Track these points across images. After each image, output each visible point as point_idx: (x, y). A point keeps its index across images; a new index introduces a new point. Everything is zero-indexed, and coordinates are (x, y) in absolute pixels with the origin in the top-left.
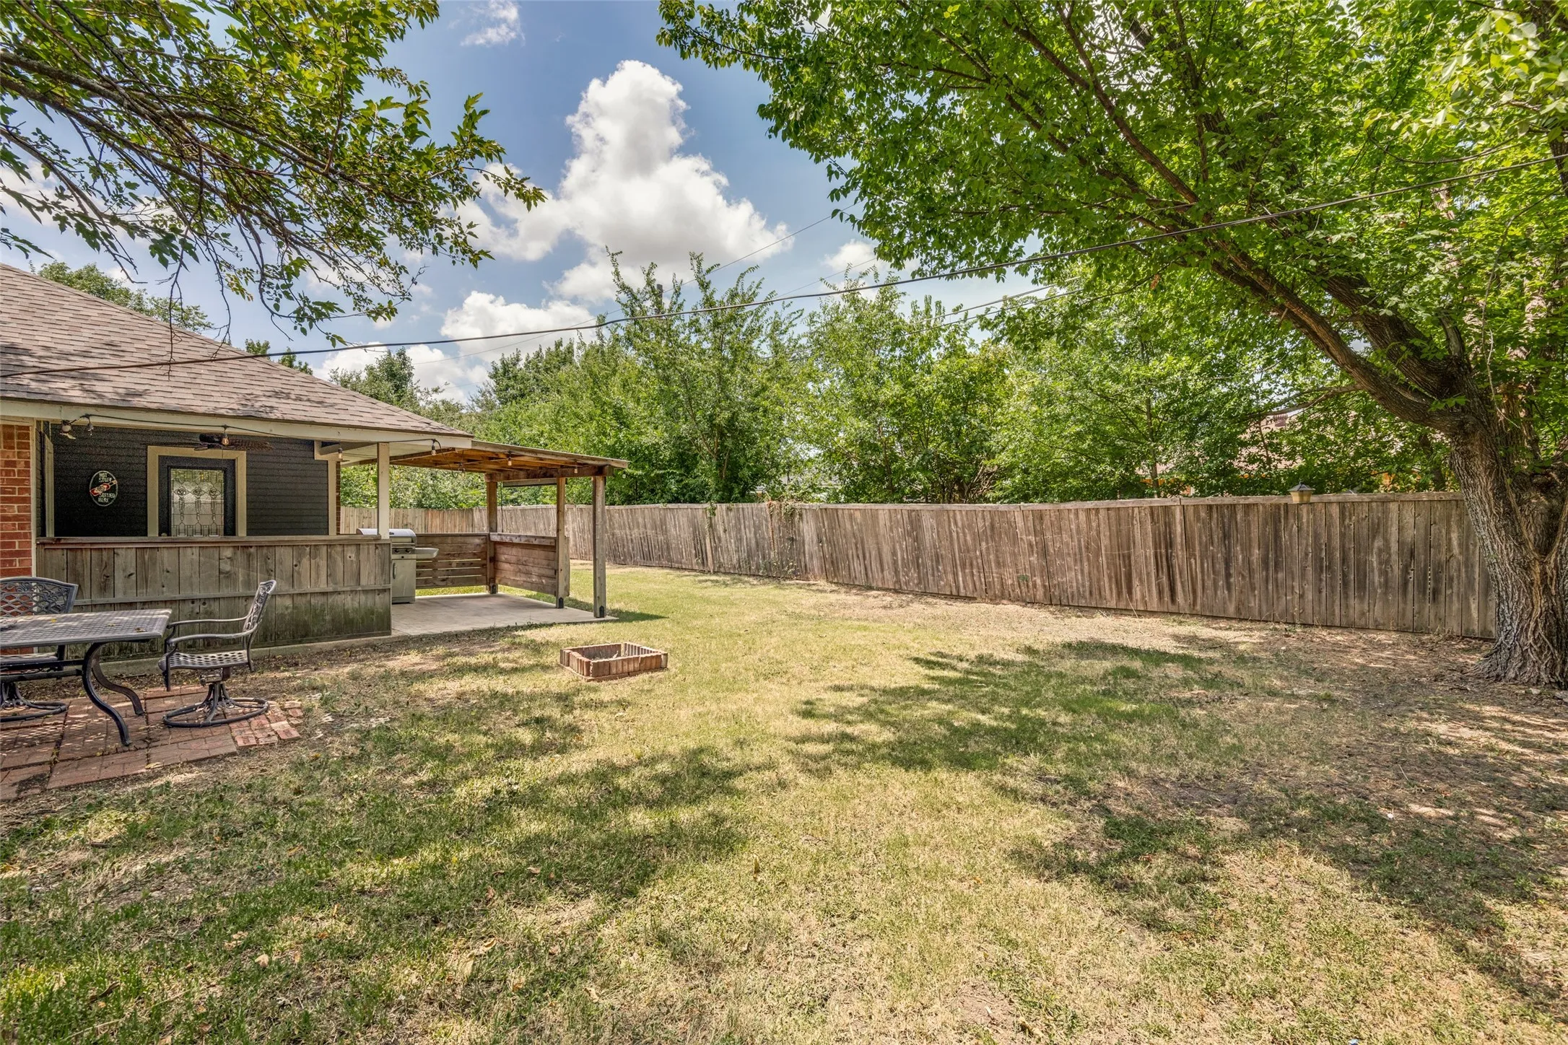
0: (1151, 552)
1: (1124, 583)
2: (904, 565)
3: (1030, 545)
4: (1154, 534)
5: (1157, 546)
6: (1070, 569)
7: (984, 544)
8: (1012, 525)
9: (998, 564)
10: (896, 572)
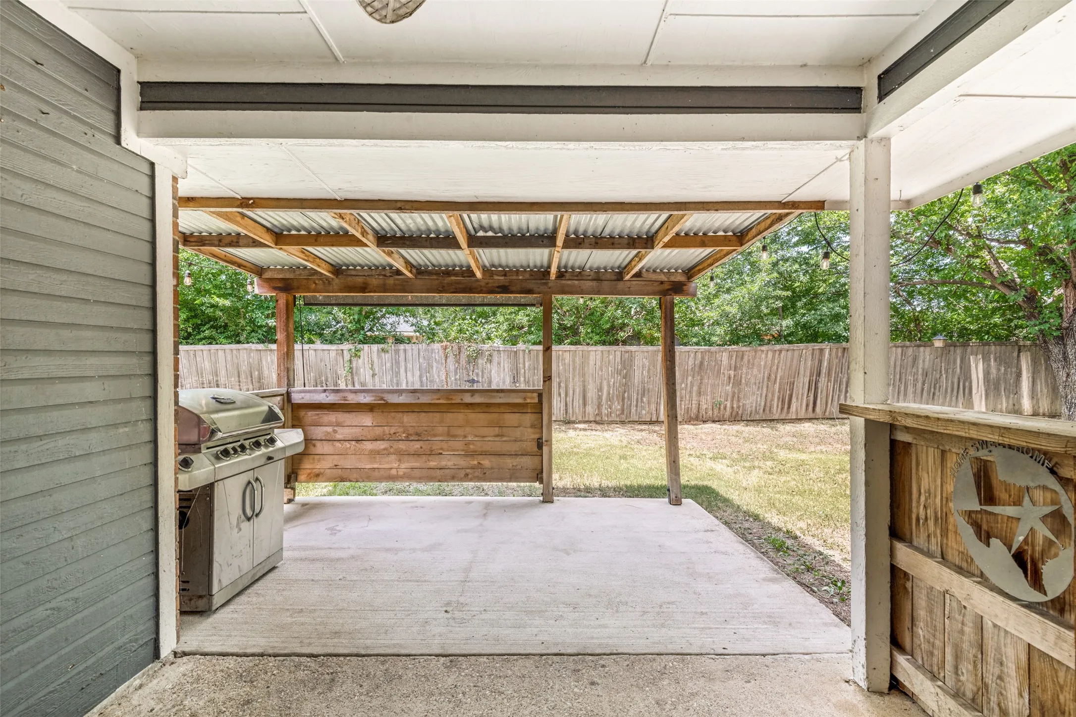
0: (807, 380)
1: (786, 402)
2: (609, 399)
3: (729, 378)
4: (811, 368)
5: (811, 375)
6: (753, 394)
7: (690, 378)
8: (719, 364)
9: (699, 394)
10: (599, 406)
